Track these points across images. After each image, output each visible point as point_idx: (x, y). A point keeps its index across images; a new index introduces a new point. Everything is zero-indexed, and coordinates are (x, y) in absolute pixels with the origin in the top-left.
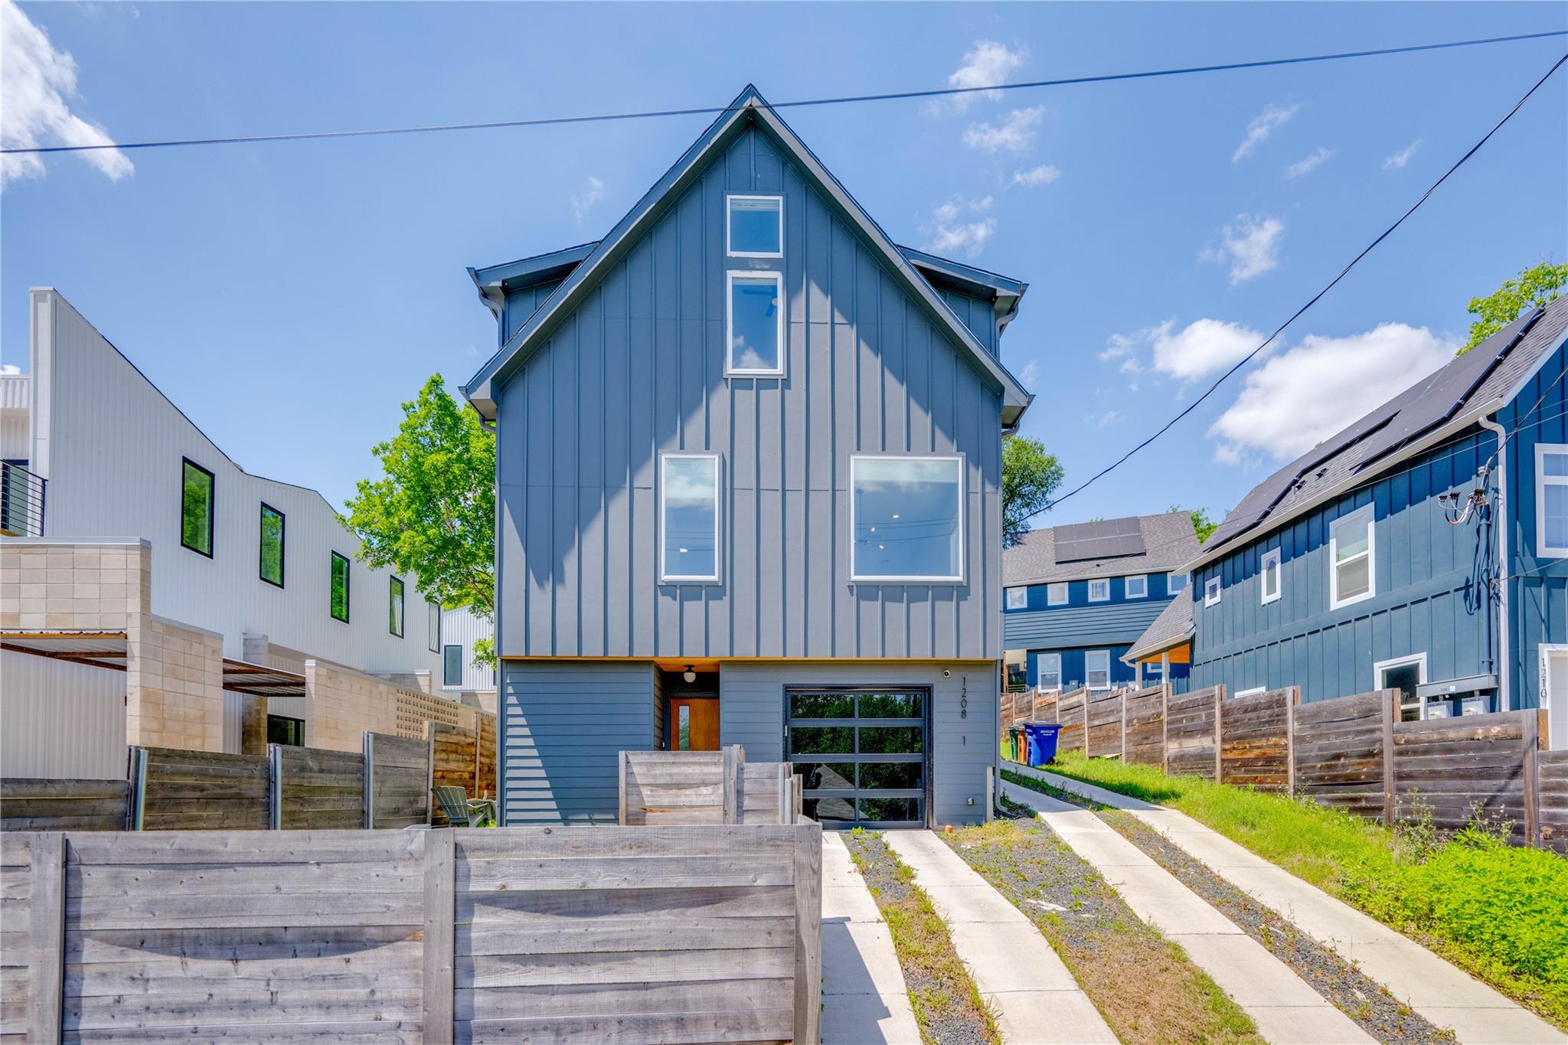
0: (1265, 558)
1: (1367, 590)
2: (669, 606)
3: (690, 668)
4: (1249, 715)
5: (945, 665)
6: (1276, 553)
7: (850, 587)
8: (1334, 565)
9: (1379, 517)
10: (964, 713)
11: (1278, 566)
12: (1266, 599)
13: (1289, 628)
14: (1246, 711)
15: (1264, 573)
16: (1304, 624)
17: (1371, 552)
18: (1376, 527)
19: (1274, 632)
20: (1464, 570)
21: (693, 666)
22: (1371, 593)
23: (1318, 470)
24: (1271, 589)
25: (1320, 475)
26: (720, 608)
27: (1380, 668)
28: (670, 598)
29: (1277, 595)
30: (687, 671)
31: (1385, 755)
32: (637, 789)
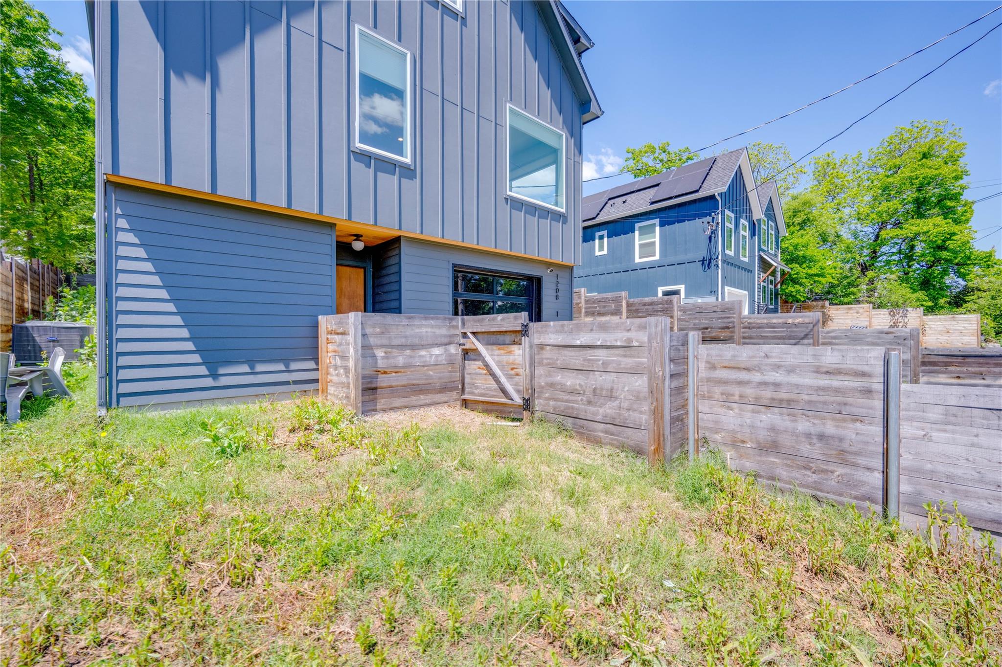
0: (598, 234)
1: (655, 255)
2: (363, 174)
3: (358, 237)
4: (647, 307)
5: (549, 265)
6: (605, 233)
7: (506, 199)
8: (637, 243)
9: (662, 225)
10: (557, 296)
11: (606, 239)
12: (598, 253)
13: (611, 268)
14: (644, 305)
15: (597, 241)
16: (619, 267)
17: (657, 240)
18: (660, 231)
19: (601, 269)
20: (703, 253)
21: (362, 236)
22: (657, 257)
23: (624, 198)
24: (601, 248)
25: (624, 202)
26: (411, 187)
27: (660, 290)
28: (363, 165)
29: (605, 252)
30: (355, 240)
31: (736, 329)
32: (370, 351)
